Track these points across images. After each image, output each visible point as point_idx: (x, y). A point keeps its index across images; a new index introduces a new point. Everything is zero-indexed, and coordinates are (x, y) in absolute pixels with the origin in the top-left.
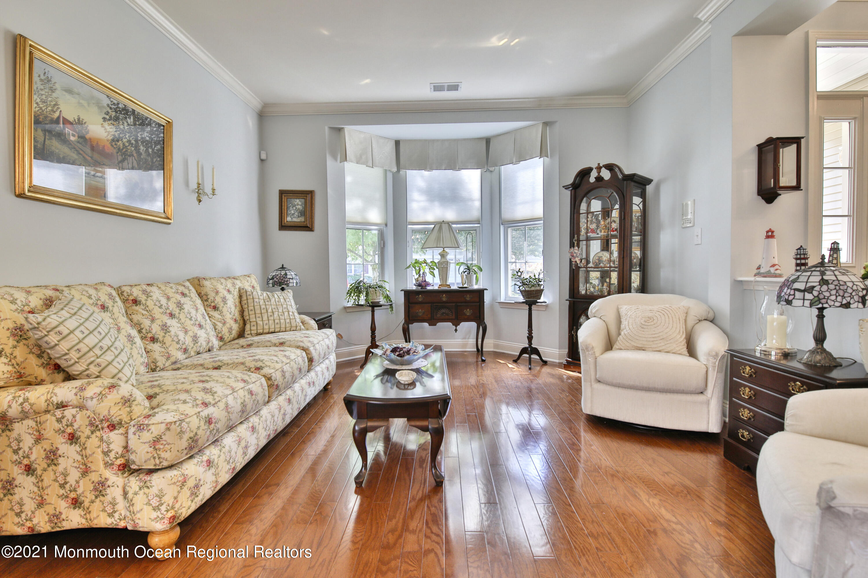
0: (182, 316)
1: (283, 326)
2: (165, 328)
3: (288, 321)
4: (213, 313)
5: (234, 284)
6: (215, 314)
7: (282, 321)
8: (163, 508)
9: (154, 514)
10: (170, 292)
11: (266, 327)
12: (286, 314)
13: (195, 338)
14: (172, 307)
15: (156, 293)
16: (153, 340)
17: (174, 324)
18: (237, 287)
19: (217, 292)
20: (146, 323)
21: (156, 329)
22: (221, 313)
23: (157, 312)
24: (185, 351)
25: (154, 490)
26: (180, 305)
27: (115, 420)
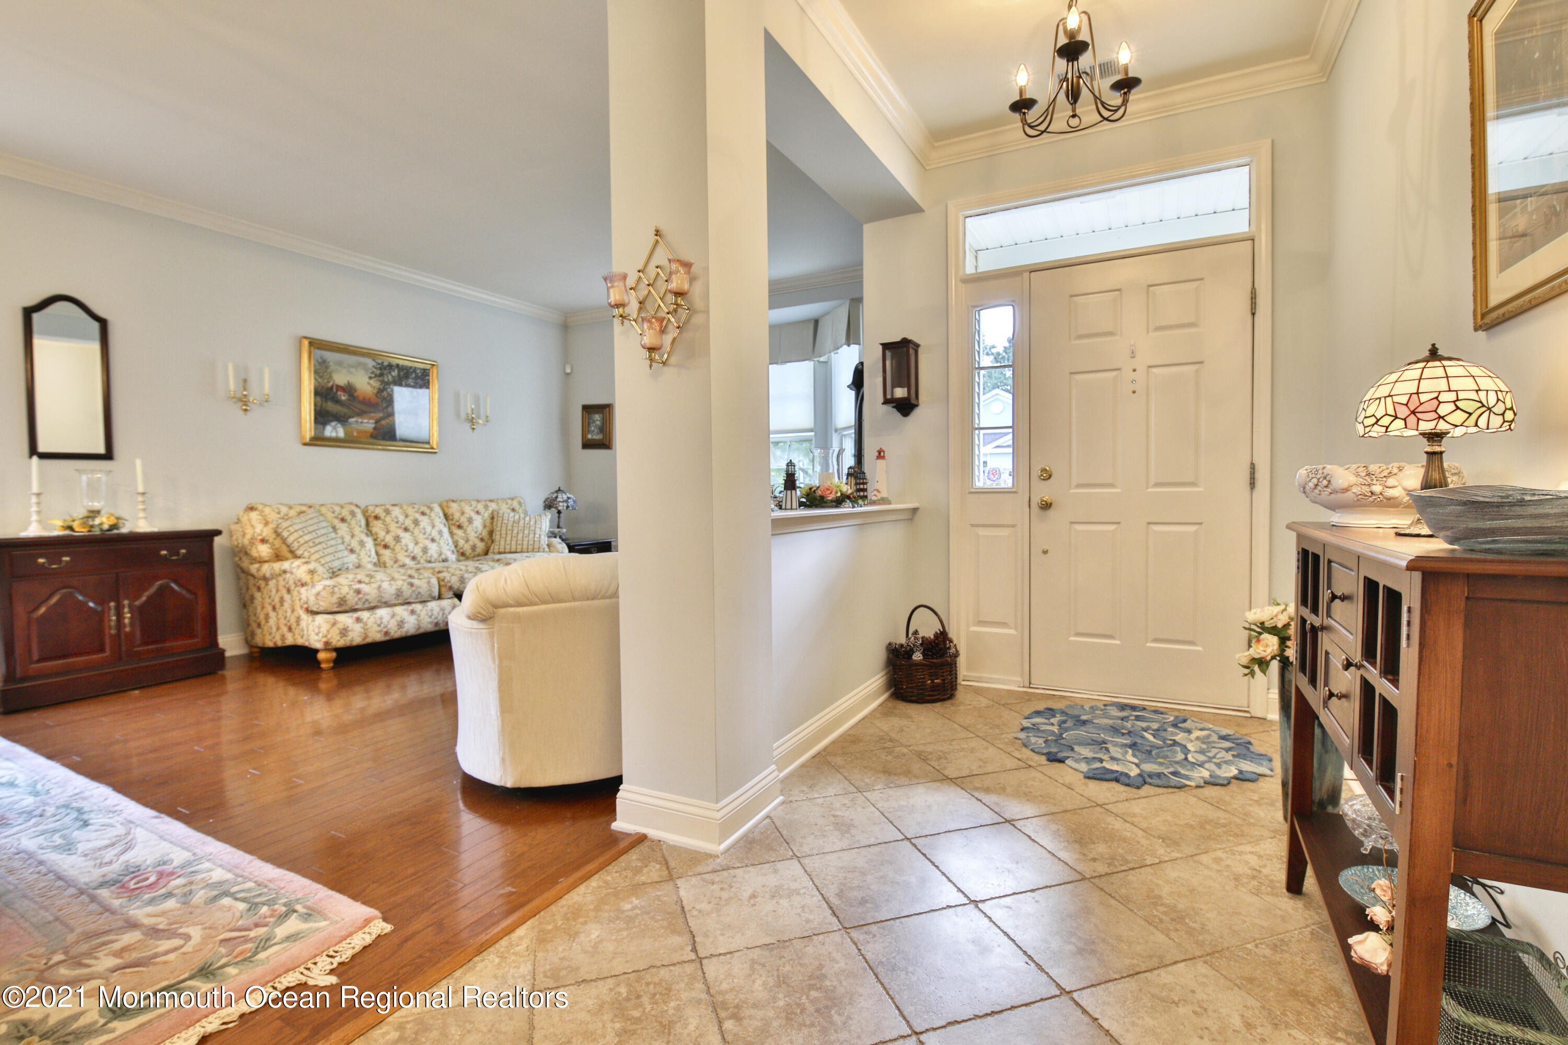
0: (416, 531)
1: (525, 547)
2: (397, 539)
3: (531, 542)
4: (456, 531)
5: (486, 507)
6: (459, 532)
7: (525, 543)
8: (321, 635)
9: (316, 638)
10: (410, 511)
11: (508, 547)
12: (531, 536)
13: (425, 550)
14: (408, 522)
15: (396, 512)
16: (386, 547)
17: (406, 538)
18: (491, 509)
19: (463, 513)
20: (382, 534)
21: (389, 539)
22: (465, 531)
23: (393, 526)
24: (414, 558)
25: (316, 623)
26: (416, 522)
27: (304, 581)
